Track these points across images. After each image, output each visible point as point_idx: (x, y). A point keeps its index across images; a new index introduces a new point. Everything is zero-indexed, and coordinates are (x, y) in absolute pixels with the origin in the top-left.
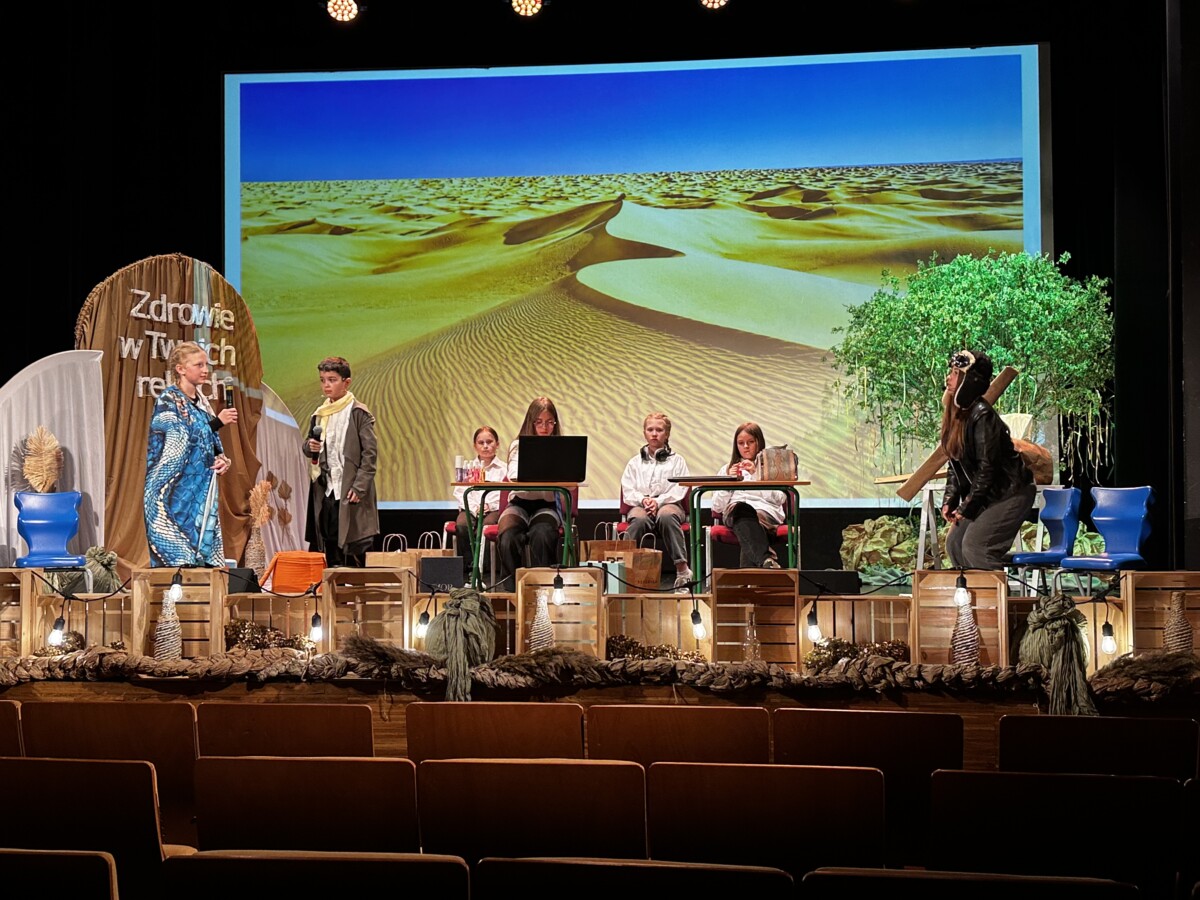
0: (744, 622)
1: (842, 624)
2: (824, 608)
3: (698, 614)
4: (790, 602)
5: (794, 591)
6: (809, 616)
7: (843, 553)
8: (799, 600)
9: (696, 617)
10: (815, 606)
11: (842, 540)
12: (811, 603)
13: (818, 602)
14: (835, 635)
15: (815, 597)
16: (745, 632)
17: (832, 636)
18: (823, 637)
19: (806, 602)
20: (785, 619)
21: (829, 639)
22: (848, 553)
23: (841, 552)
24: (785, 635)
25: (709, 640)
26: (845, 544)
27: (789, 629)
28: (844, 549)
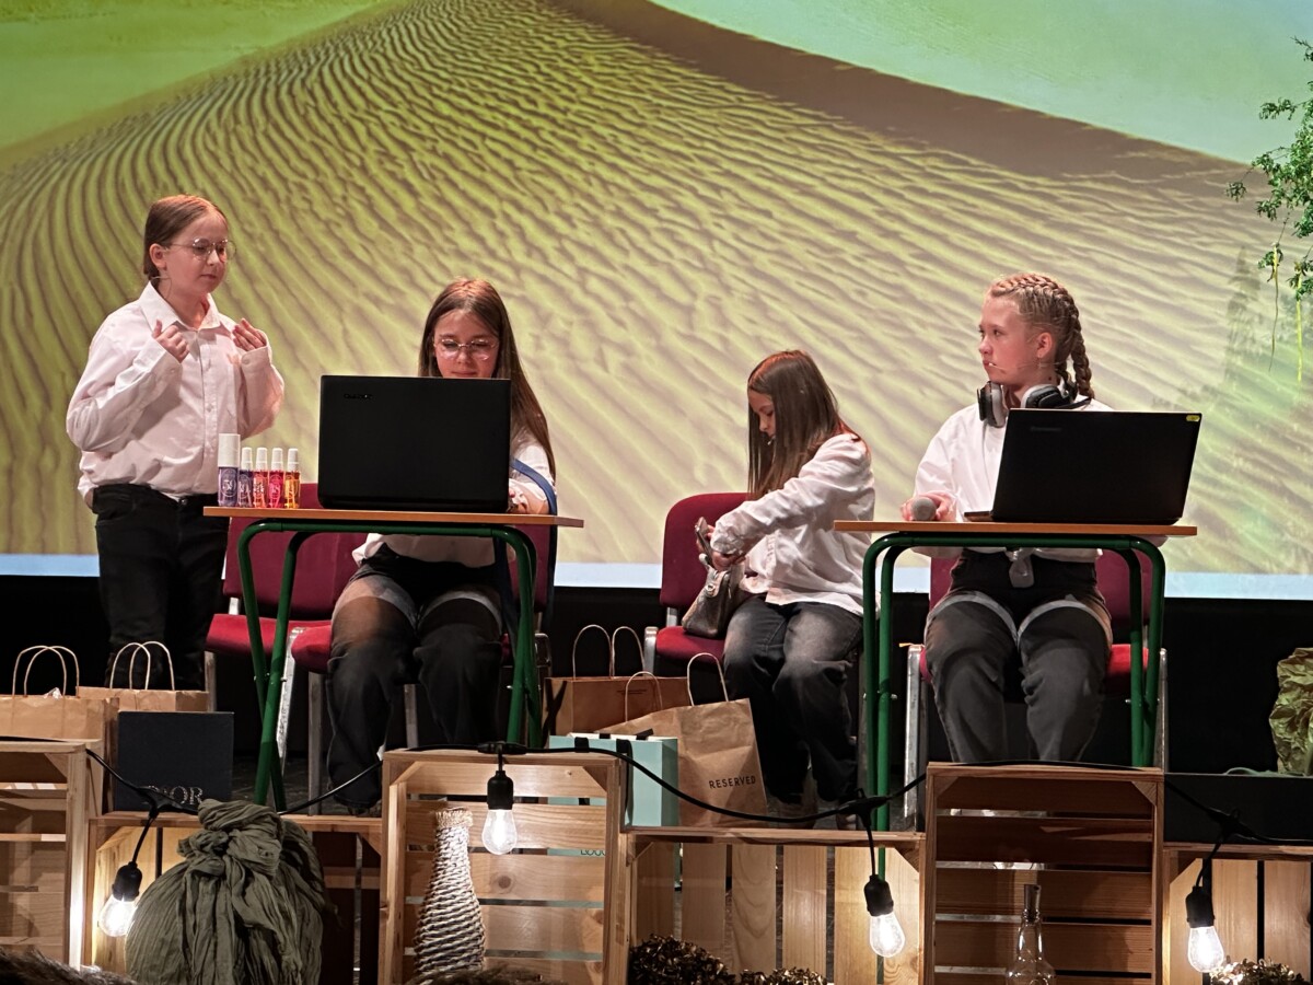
0: (1009, 911)
1: (1283, 924)
2: (1233, 880)
3: (886, 885)
4: (1138, 861)
5: (1150, 830)
6: (1189, 899)
7: (1278, 726)
8: (1163, 852)
9: (878, 896)
10: (1206, 873)
11: (1275, 690)
12: (1197, 865)
13: (1216, 862)
14: (1261, 954)
15: (1210, 847)
16: (1011, 941)
17: (1252, 957)
18: (1228, 960)
19: (1184, 862)
20: (1123, 907)
21: (1246, 966)
22: (1292, 726)
23: (1273, 723)
24: (1123, 951)
25: (914, 961)
26: (1284, 700)
27: (1133, 935)
28: (1279, 715)
